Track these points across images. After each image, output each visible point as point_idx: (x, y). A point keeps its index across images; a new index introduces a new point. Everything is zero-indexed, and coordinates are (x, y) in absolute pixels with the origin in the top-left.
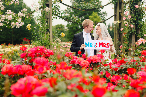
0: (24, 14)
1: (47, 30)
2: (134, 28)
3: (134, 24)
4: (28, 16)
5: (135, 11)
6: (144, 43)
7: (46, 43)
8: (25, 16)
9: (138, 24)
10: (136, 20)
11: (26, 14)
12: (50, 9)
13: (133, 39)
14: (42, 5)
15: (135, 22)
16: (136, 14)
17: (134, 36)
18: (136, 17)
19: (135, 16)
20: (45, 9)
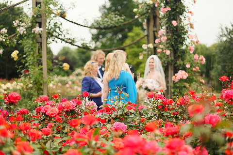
0: (3, 37)
1: (38, 60)
2: (172, 55)
3: (170, 50)
4: (10, 39)
5: (173, 30)
6: (185, 77)
7: (37, 80)
8: (4, 40)
9: (177, 49)
10: (173, 43)
11: (6, 36)
12: (41, 29)
13: (171, 72)
14: (30, 24)
15: (172, 46)
16: (174, 34)
17: (172, 67)
18: (175, 38)
19: (172, 36)
20: (34, 29)
